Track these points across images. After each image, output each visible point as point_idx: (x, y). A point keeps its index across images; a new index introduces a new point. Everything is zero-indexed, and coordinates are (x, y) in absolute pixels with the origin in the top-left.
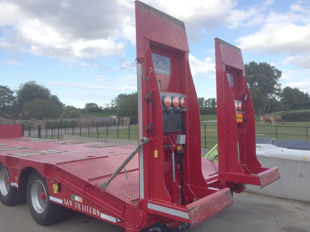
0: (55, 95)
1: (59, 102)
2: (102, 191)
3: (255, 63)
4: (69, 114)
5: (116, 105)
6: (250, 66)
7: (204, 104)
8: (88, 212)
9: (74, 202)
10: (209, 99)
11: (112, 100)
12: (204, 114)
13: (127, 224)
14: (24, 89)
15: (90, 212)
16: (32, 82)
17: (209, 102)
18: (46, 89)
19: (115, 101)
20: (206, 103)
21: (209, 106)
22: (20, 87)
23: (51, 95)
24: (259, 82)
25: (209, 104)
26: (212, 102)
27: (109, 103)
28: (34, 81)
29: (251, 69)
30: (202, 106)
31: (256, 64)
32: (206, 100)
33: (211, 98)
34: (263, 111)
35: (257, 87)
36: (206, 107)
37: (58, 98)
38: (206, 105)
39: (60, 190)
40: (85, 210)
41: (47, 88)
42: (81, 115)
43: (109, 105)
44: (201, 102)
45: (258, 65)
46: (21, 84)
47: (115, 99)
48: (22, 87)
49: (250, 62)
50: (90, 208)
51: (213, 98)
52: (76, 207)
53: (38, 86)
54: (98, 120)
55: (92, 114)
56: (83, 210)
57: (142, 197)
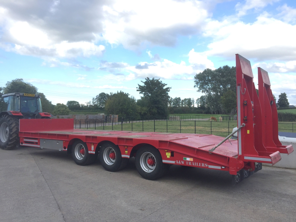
0: (41, 92)
1: (46, 99)
2: (210, 153)
3: (228, 67)
4: (59, 111)
5: (97, 103)
6: (223, 70)
7: (181, 103)
8: (198, 166)
9: (185, 161)
10: (185, 99)
11: (94, 98)
12: (181, 113)
13: (231, 168)
14: (12, 87)
15: (200, 166)
16: (20, 80)
17: (185, 102)
18: (33, 87)
19: (96, 99)
20: (182, 103)
21: (185, 105)
22: (7, 84)
23: (38, 93)
24: (231, 84)
25: (185, 104)
26: (188, 102)
27: (90, 101)
28: (21, 79)
29: (225, 72)
30: (179, 105)
31: (230, 67)
32: (182, 100)
33: (187, 98)
34: (234, 111)
35: (229, 89)
36: (182, 107)
37: (44, 96)
38: (182, 105)
39: (172, 155)
40: (195, 165)
41: (33, 85)
42: (70, 112)
43: (90, 103)
44: (178, 102)
45: (231, 69)
46: (8, 82)
47: (96, 98)
48: (9, 84)
49: (224, 66)
50: (200, 163)
51: (188, 98)
52: (187, 164)
53: (25, 84)
54: (92, 117)
55: (75, 112)
56: (194, 165)
57: (240, 153)
